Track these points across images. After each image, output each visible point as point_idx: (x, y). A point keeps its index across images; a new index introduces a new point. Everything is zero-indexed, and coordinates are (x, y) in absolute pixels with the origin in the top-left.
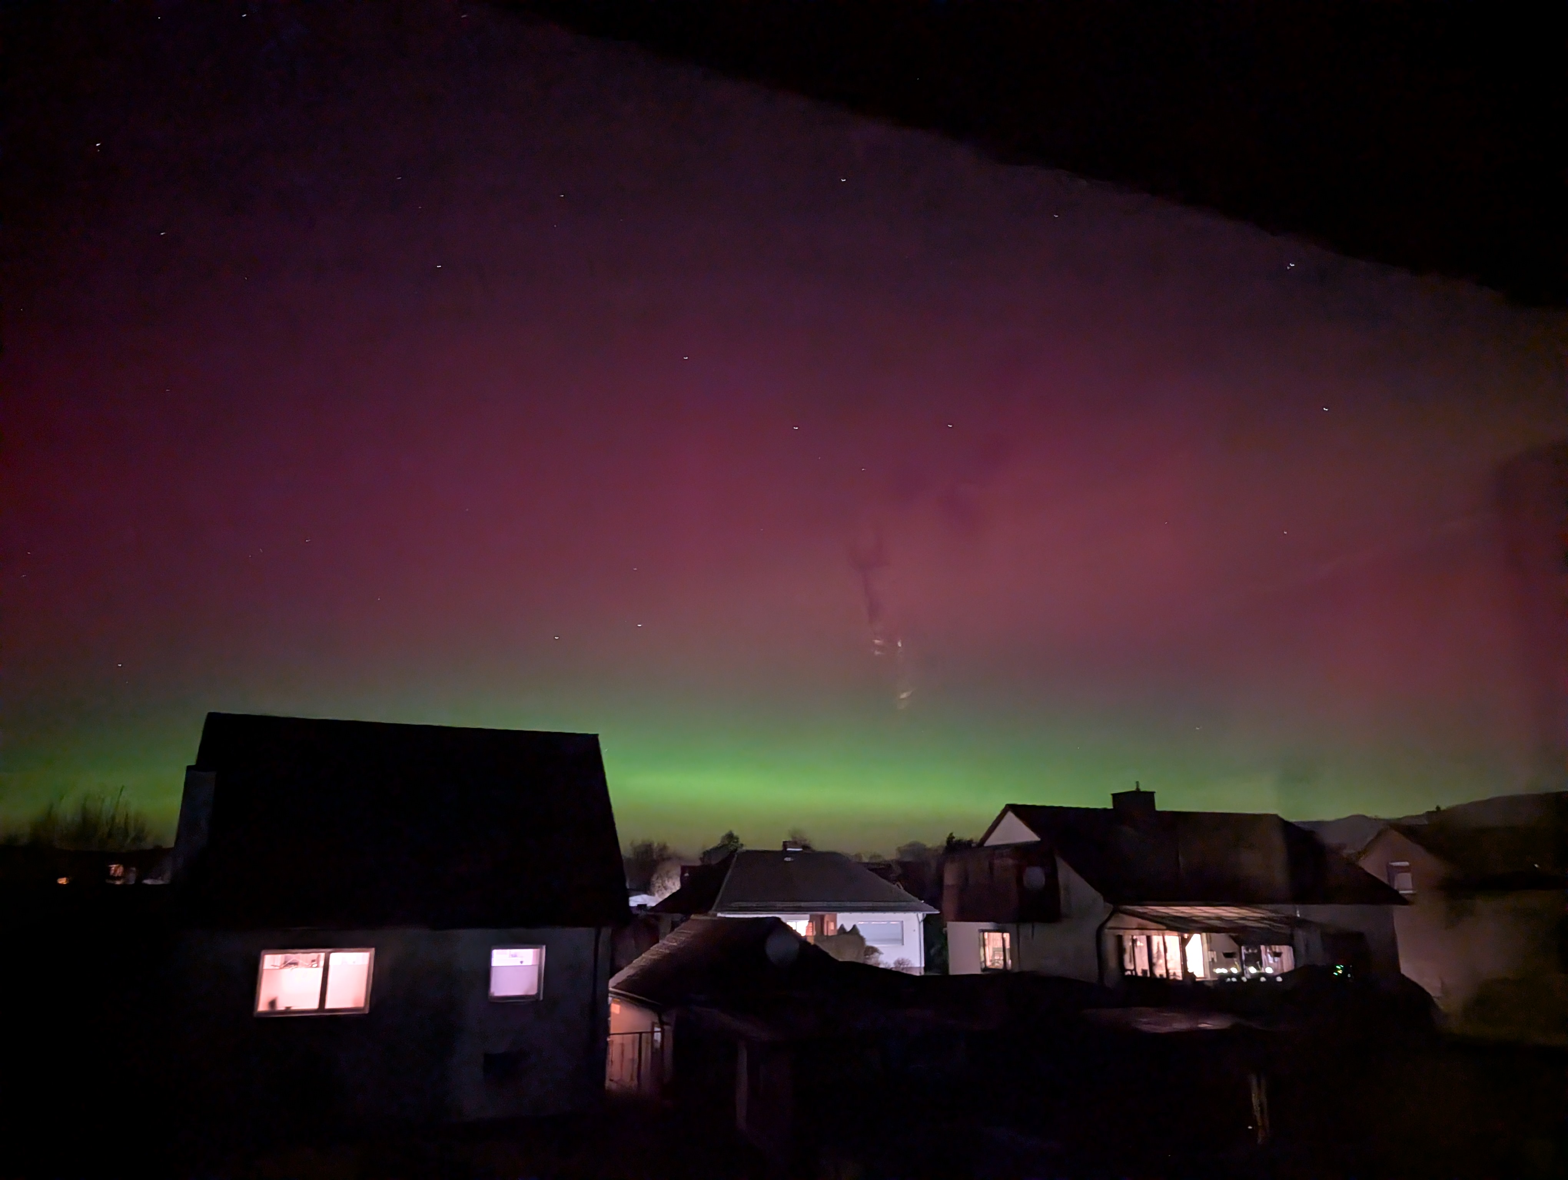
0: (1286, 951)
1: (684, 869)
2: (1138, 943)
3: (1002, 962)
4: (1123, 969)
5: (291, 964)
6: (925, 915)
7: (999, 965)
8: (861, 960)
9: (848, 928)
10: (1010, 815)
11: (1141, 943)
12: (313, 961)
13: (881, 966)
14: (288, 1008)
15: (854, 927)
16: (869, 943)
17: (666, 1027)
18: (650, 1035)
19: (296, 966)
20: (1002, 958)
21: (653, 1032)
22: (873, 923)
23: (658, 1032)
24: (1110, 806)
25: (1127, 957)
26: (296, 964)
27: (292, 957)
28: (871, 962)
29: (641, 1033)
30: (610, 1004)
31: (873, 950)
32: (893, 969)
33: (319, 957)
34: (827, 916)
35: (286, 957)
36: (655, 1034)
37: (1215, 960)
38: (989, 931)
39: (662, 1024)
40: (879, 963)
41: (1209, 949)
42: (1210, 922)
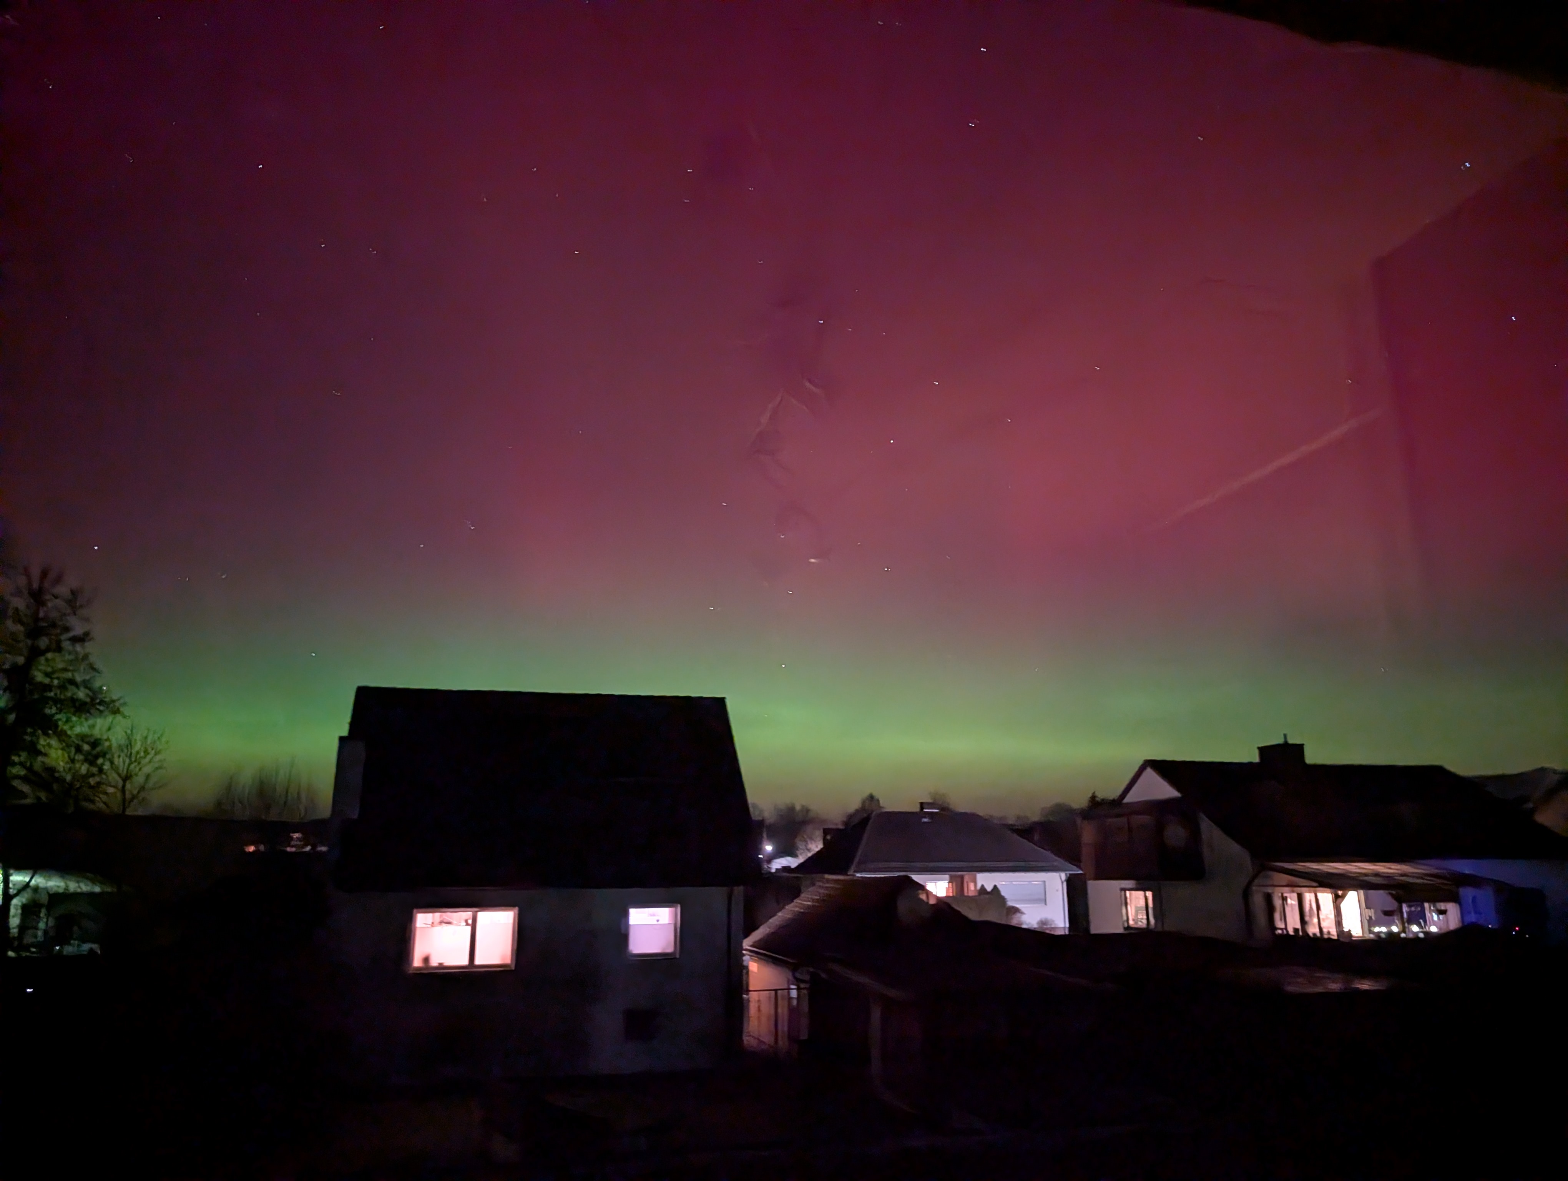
0: (1452, 909)
1: (826, 832)
2: (1289, 901)
3: (1145, 921)
4: (1274, 928)
5: (444, 923)
6: (1068, 875)
7: (1143, 924)
8: (1003, 921)
9: (989, 888)
10: (1149, 771)
11: (1292, 901)
12: (462, 919)
13: (1024, 926)
14: (441, 964)
15: (995, 887)
16: (1010, 903)
17: (802, 986)
18: (785, 992)
19: (448, 925)
20: (1145, 917)
21: (788, 989)
22: (1014, 883)
23: (793, 989)
24: (1255, 758)
25: (1277, 916)
26: (449, 923)
27: (445, 916)
28: (1014, 922)
29: (776, 990)
30: (747, 963)
31: (1016, 910)
32: (1036, 929)
33: (467, 915)
34: (967, 876)
35: (439, 917)
36: (791, 991)
37: (1373, 918)
38: (1130, 889)
39: (797, 981)
40: (1022, 924)
41: (1368, 907)
42: (1366, 878)
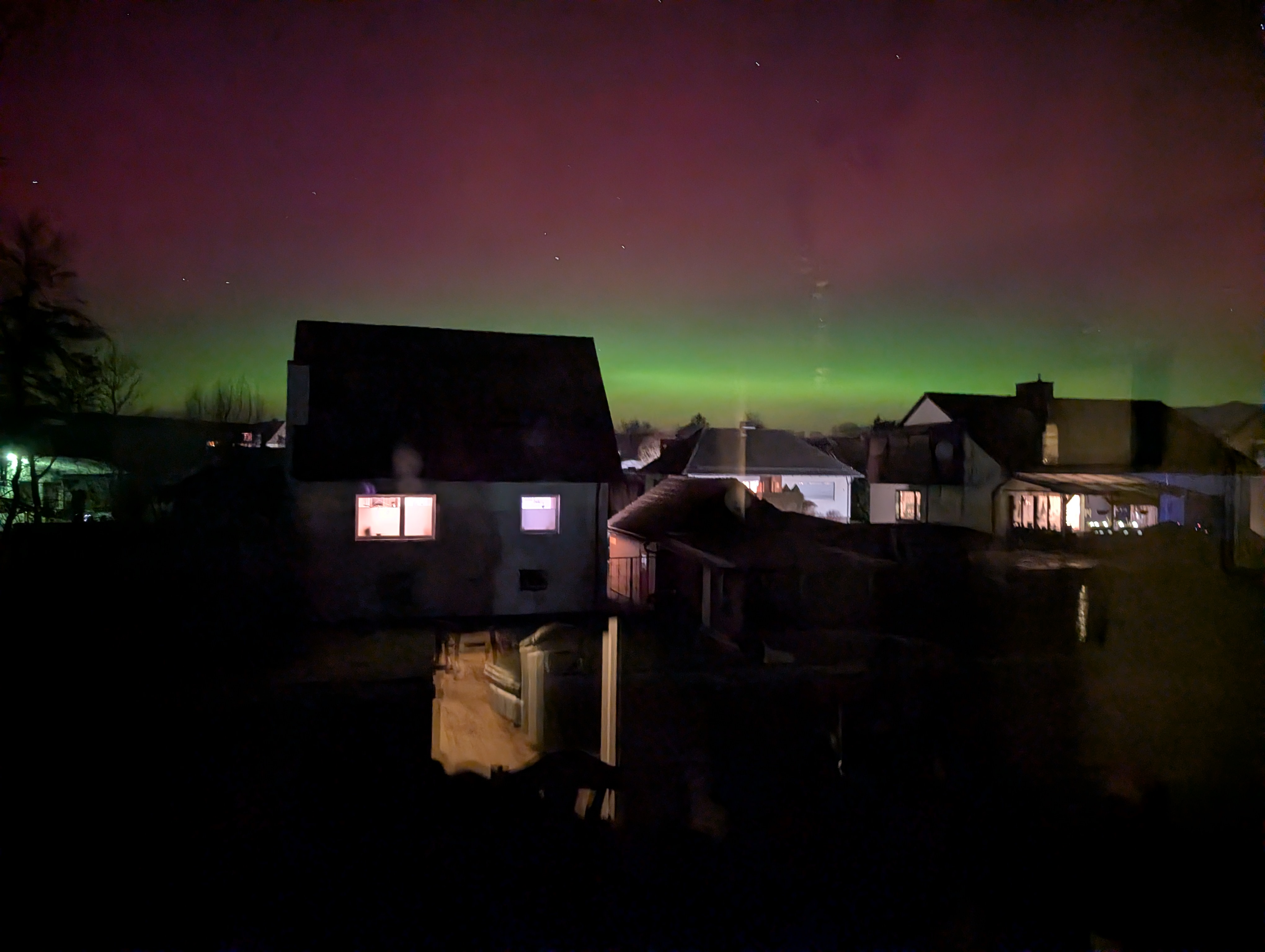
0: (1152, 510)
1: (663, 442)
2: (1027, 502)
3: (913, 515)
4: (1012, 521)
5: (377, 504)
6: (853, 478)
7: (911, 516)
8: (800, 511)
9: (791, 487)
10: (928, 401)
11: (1029, 502)
12: (393, 503)
13: (817, 516)
14: (378, 535)
15: (796, 487)
16: (807, 499)
17: (650, 555)
18: (638, 559)
19: (381, 506)
20: (913, 511)
21: (641, 557)
23: (644, 557)
24: (1013, 394)
25: (1016, 513)
26: (381, 504)
27: (378, 500)
28: (809, 512)
29: (632, 559)
30: (609, 538)
31: (810, 504)
32: (826, 518)
33: (396, 500)
34: (774, 478)
35: (373, 500)
36: (642, 559)
37: (1090, 516)
38: (903, 491)
39: (648, 552)
40: (814, 514)
41: (1086, 507)
42: (1087, 486)
